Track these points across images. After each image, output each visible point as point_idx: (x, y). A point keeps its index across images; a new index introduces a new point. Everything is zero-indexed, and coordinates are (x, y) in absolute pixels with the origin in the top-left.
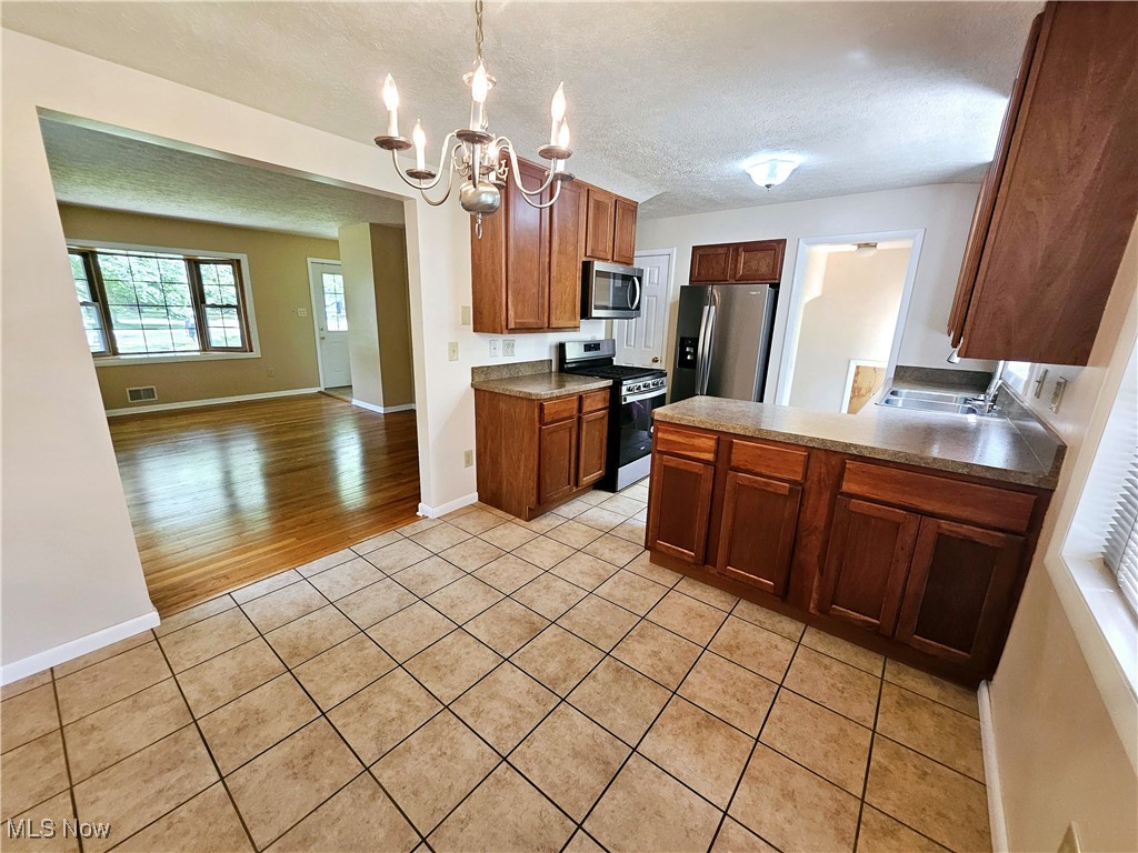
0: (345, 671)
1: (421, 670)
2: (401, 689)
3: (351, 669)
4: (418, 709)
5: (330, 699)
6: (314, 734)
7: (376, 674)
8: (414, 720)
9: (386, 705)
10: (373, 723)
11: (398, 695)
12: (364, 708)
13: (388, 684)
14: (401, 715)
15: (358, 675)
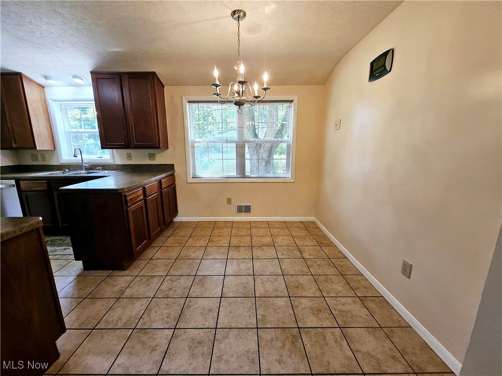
0: (276, 309)
1: (250, 291)
2: (261, 288)
3: (273, 309)
4: (261, 279)
5: (286, 301)
6: (294, 292)
7: (265, 299)
8: (264, 278)
9: (269, 287)
10: (276, 284)
11: (264, 287)
12: (276, 290)
13: (264, 293)
14: (267, 281)
15: (272, 304)
